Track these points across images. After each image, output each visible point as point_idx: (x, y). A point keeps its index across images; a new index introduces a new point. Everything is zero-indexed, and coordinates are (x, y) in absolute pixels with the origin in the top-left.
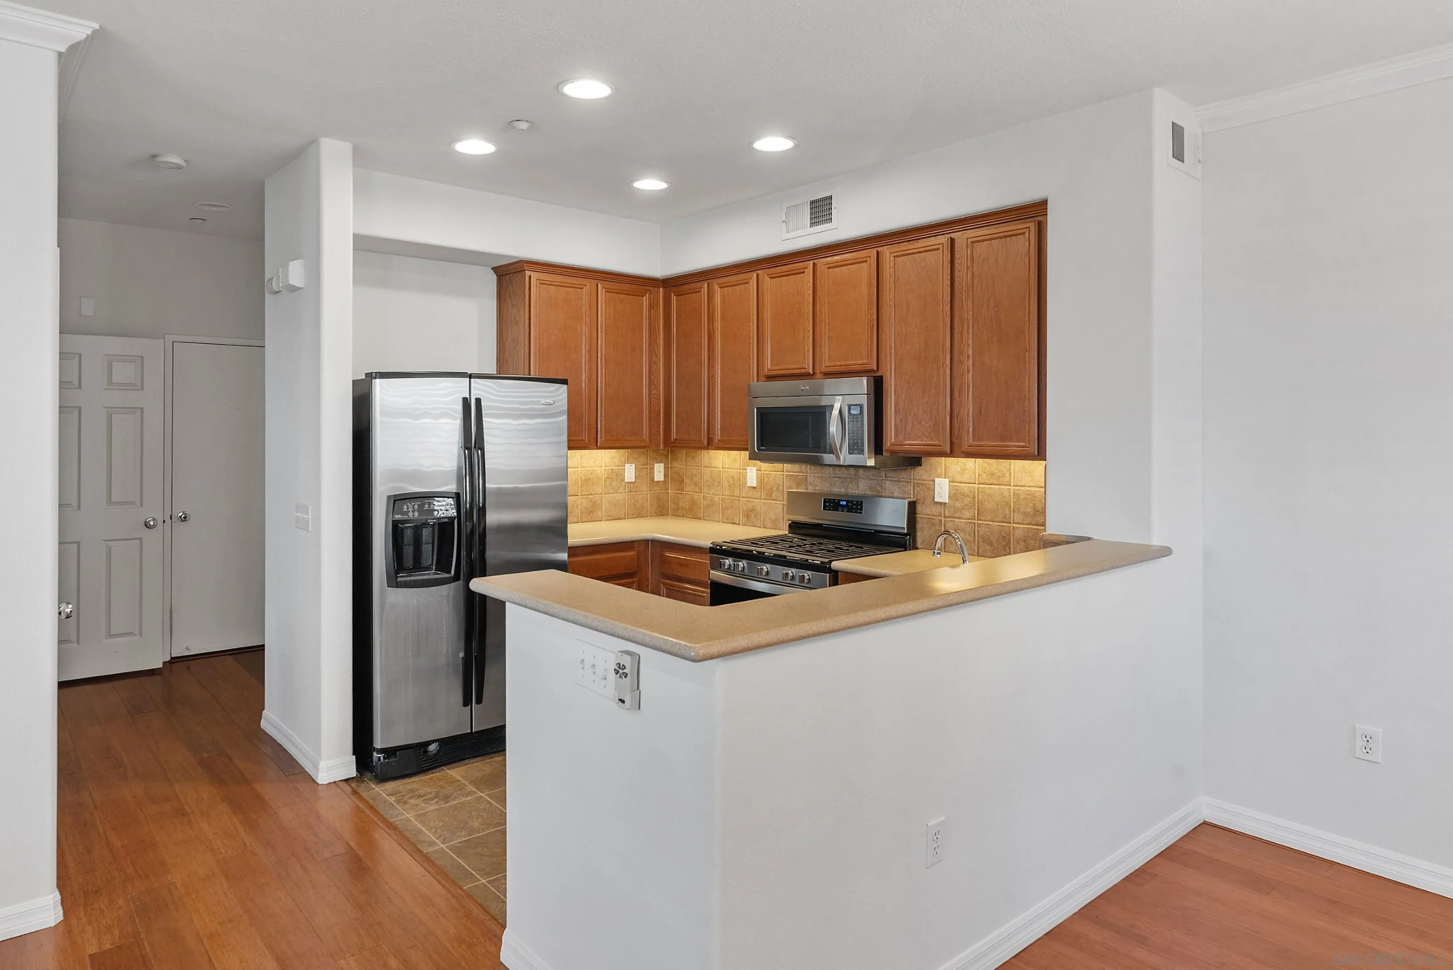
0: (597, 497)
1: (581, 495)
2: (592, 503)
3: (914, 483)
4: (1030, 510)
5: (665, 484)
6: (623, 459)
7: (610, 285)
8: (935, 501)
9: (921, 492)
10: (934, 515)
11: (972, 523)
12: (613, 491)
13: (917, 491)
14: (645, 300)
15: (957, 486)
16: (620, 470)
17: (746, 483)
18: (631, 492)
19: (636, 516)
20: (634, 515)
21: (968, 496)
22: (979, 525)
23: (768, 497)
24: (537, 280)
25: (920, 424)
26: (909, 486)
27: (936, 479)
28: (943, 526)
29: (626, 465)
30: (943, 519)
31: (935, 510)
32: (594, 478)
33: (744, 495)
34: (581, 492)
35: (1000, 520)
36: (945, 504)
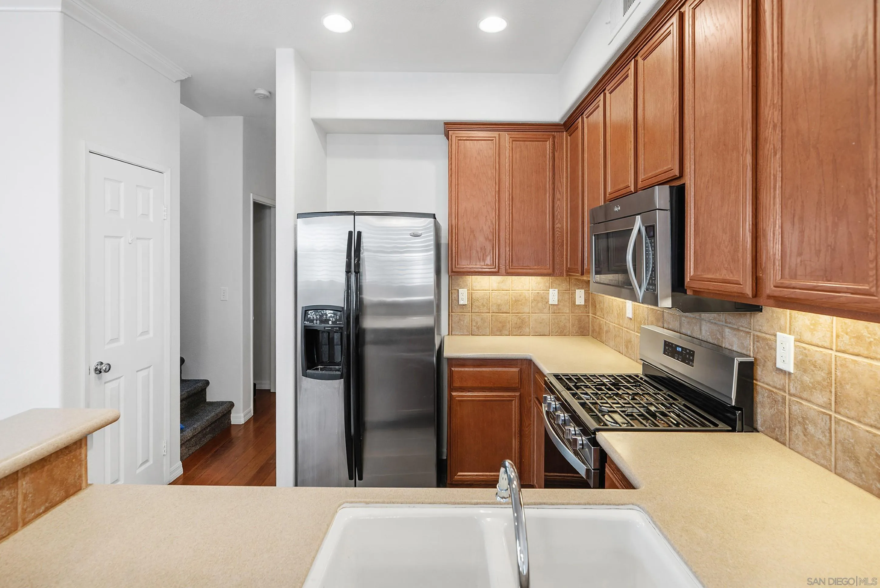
0: (525, 316)
1: (512, 313)
2: (521, 320)
3: (754, 335)
5: (586, 308)
6: (547, 284)
7: (515, 134)
8: (778, 366)
9: (761, 350)
10: (775, 388)
11: (827, 414)
12: (538, 311)
13: (757, 347)
14: (548, 145)
15: (805, 349)
16: (545, 294)
17: (626, 313)
18: (554, 313)
19: (559, 334)
20: (557, 333)
21: (821, 368)
22: (837, 421)
23: (638, 330)
24: (456, 137)
26: (748, 338)
27: (778, 334)
28: (787, 407)
29: (550, 289)
30: (787, 396)
31: (778, 380)
32: (522, 300)
33: (625, 326)
34: (512, 311)
36: (790, 374)
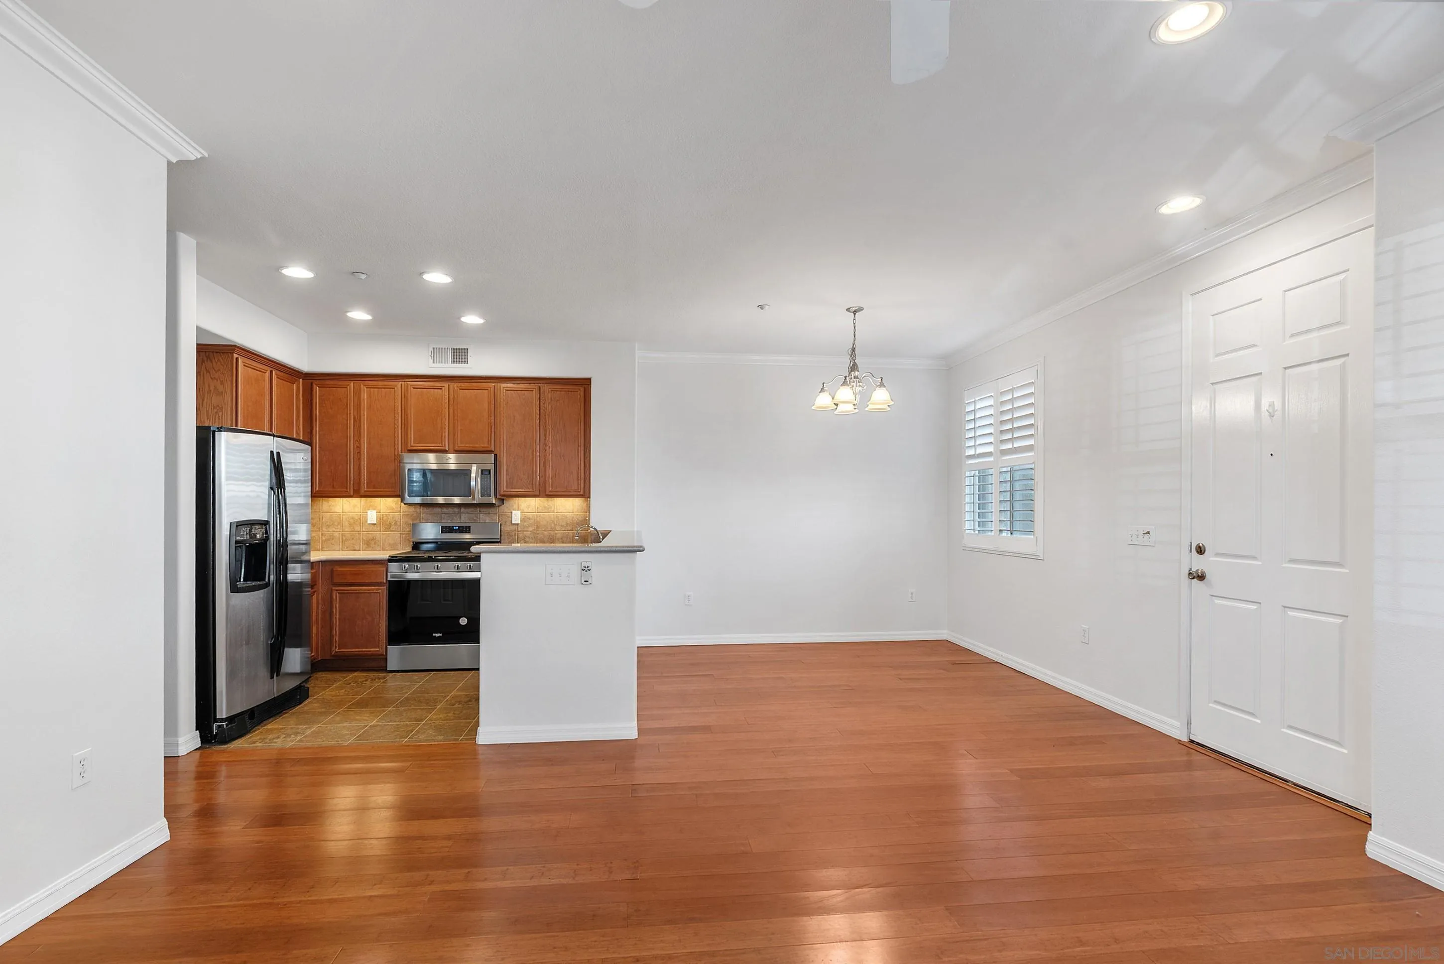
3: (499, 514)
4: (564, 524)
7: (278, 373)
8: (513, 523)
9: (503, 519)
10: (511, 528)
13: (501, 518)
14: (295, 387)
15: (525, 513)
17: (366, 521)
21: (532, 519)
22: (538, 534)
23: (386, 530)
24: (242, 362)
25: (522, 480)
26: (496, 516)
27: (513, 512)
30: (517, 532)
33: (364, 530)
35: (549, 530)
36: (518, 524)
